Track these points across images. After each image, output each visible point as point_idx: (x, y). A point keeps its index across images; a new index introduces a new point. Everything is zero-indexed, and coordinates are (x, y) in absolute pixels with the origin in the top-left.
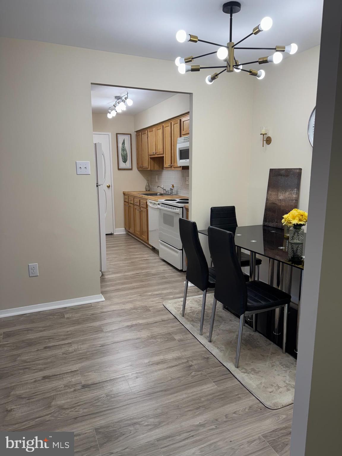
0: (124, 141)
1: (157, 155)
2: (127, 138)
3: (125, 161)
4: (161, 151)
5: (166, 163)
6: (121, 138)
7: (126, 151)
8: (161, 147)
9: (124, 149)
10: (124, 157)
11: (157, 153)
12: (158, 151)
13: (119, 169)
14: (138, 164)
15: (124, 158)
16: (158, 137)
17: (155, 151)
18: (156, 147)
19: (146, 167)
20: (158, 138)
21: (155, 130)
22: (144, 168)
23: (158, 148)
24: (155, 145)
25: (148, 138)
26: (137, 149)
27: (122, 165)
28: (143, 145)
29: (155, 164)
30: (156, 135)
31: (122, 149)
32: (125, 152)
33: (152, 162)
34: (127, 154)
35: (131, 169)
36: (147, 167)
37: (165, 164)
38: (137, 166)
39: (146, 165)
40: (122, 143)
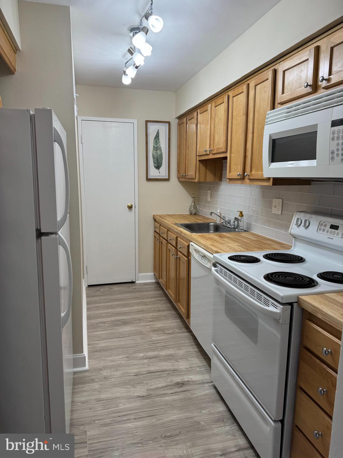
0: (158, 133)
1: (213, 154)
2: (163, 129)
3: (158, 167)
4: (221, 146)
5: (232, 169)
6: (153, 129)
7: (161, 150)
8: (223, 139)
9: (157, 148)
10: (157, 159)
11: (213, 150)
12: (215, 148)
13: (148, 180)
14: (178, 171)
15: (157, 162)
16: (216, 120)
17: (210, 148)
18: (212, 141)
19: (191, 177)
20: (216, 122)
21: (211, 107)
22: (188, 179)
23: (216, 141)
24: (210, 136)
25: (197, 126)
26: (179, 147)
27: (154, 173)
28: (187, 140)
29: (207, 171)
30: (213, 116)
31: (154, 147)
32: (158, 151)
33: (203, 169)
34: (161, 155)
35: (168, 180)
36: (194, 177)
37: (230, 172)
38: (178, 175)
39: (192, 174)
40: (155, 136)
